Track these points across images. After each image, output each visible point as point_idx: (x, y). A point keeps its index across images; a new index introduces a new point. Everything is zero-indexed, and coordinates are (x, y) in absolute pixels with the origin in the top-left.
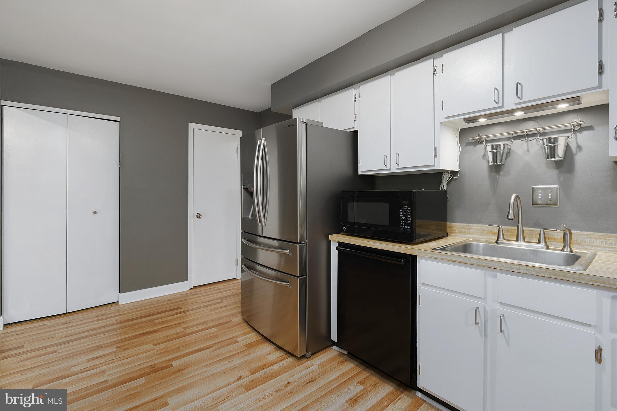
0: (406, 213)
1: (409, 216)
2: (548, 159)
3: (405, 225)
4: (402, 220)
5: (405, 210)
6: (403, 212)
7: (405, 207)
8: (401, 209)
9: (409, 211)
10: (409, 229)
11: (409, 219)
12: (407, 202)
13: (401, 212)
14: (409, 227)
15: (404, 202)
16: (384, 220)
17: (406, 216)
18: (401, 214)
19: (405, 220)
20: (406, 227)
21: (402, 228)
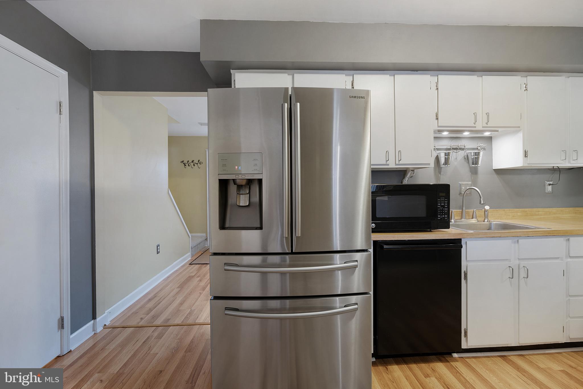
0: (443, 204)
1: (446, 206)
2: (473, 166)
3: (442, 215)
4: (440, 210)
5: (443, 201)
6: (441, 203)
7: (442, 199)
8: (439, 201)
9: (446, 202)
10: (446, 217)
11: (446, 209)
12: (444, 194)
13: (439, 203)
14: (446, 216)
15: (441, 194)
16: (421, 212)
17: (443, 206)
18: (439, 205)
19: (442, 210)
20: (443, 216)
21: (439, 217)
